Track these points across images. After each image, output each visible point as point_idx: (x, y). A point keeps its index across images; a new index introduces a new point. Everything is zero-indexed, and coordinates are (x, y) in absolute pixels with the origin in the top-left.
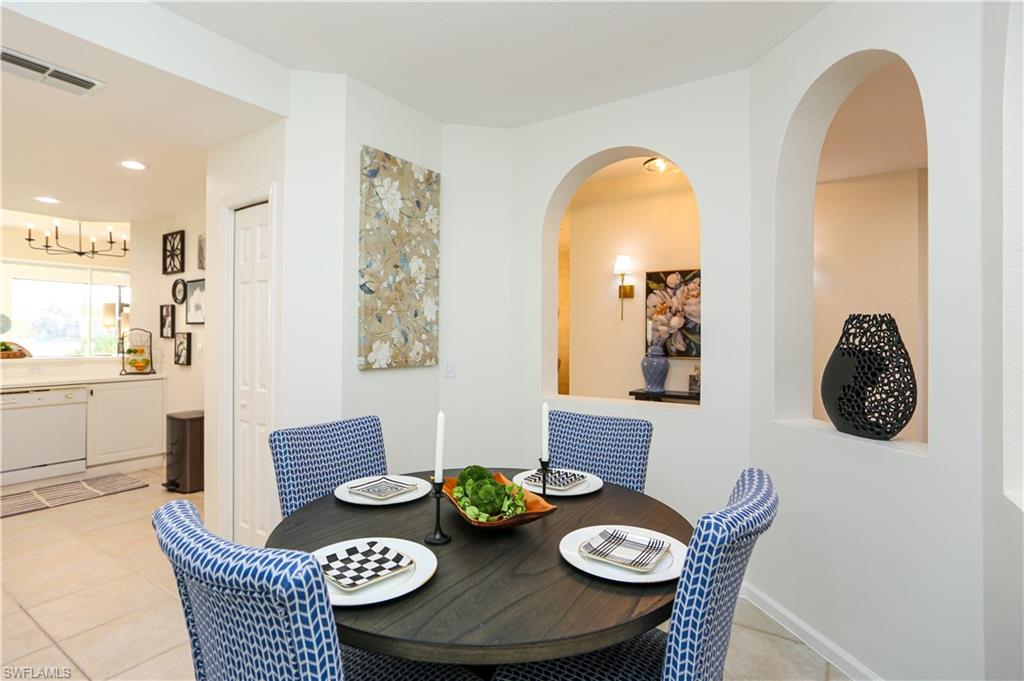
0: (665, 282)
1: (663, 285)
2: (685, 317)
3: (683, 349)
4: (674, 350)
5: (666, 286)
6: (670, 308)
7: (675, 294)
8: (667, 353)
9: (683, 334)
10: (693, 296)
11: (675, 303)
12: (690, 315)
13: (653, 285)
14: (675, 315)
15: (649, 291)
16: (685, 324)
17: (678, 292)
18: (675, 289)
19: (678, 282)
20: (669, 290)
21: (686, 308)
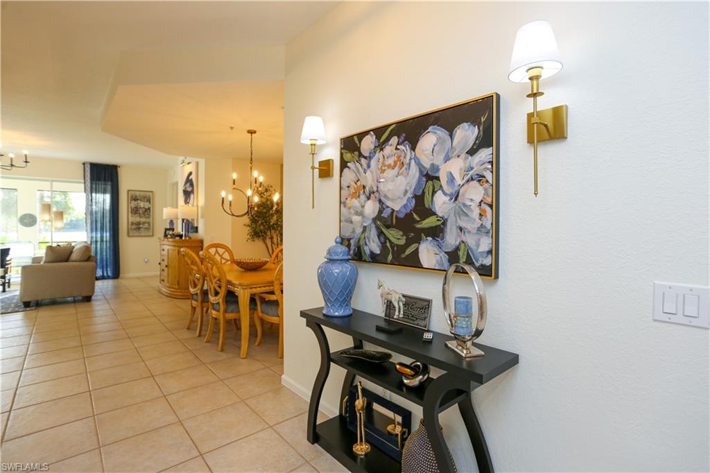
0: (358, 149)
1: (356, 153)
2: (380, 201)
3: (377, 251)
4: (368, 252)
5: (360, 155)
6: (364, 187)
7: (369, 166)
8: (358, 256)
9: (378, 228)
10: (389, 166)
11: (369, 179)
12: (385, 196)
13: (348, 156)
14: (369, 198)
15: (344, 165)
16: (380, 212)
17: (373, 162)
18: (369, 158)
19: (372, 147)
20: (363, 160)
21: (381, 187)
